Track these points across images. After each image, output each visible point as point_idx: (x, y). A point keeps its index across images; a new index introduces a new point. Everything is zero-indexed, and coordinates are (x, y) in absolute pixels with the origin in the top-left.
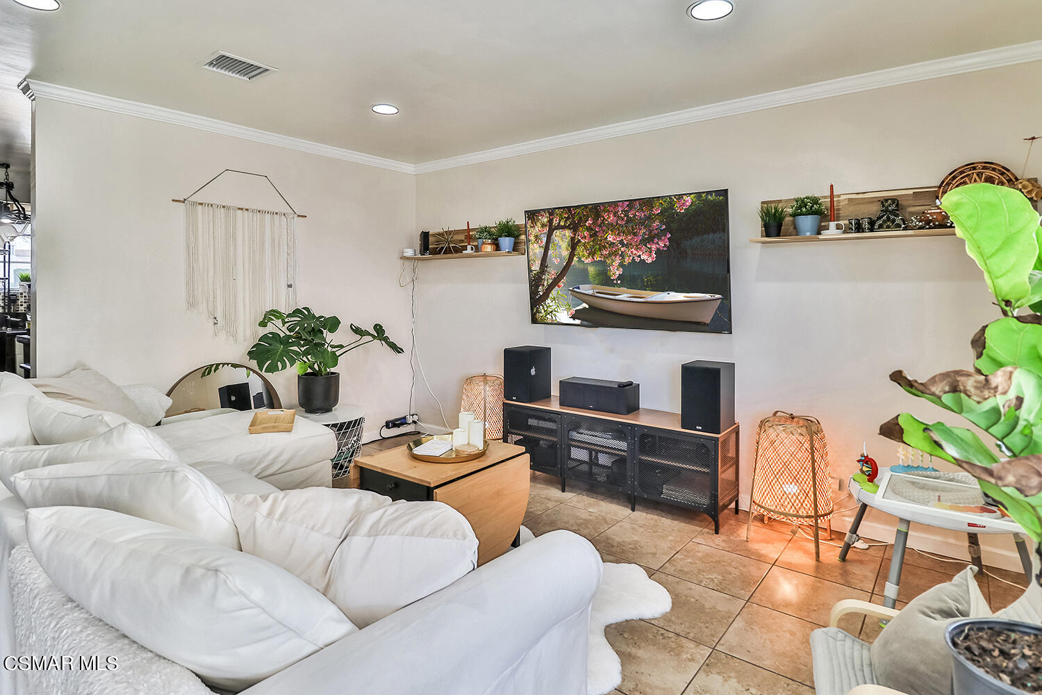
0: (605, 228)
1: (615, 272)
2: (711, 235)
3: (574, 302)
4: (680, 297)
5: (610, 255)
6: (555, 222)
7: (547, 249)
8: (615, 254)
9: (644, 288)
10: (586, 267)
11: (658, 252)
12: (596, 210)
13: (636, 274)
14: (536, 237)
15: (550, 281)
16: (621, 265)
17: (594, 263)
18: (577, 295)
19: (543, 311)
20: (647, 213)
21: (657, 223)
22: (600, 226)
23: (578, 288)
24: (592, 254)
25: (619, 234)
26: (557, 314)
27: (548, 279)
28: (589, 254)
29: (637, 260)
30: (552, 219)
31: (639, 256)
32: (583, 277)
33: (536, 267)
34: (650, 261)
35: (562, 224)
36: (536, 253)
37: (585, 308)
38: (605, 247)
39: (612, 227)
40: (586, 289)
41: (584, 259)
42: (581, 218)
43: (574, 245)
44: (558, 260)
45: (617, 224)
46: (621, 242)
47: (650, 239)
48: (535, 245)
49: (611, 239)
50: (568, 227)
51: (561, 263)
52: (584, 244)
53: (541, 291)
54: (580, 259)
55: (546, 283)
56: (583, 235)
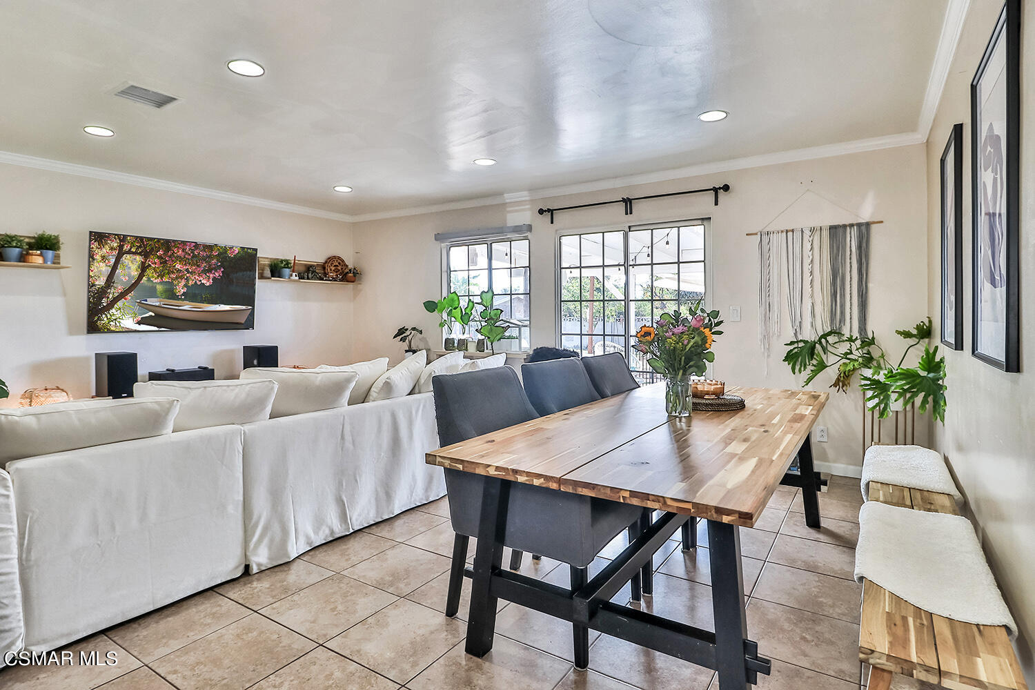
0: (174, 259)
1: (180, 289)
2: (248, 272)
3: (140, 312)
4: (227, 307)
5: (177, 278)
6: (126, 248)
7: (114, 268)
8: (182, 277)
9: (202, 302)
10: (155, 285)
11: (214, 279)
12: (167, 244)
13: (197, 292)
14: (103, 258)
15: (116, 295)
16: (185, 286)
17: (162, 283)
18: (144, 306)
19: (105, 319)
20: (208, 254)
21: (214, 261)
22: (170, 257)
23: (146, 301)
24: (161, 276)
25: (185, 265)
26: (121, 321)
27: (113, 293)
28: (158, 276)
29: (199, 283)
30: (123, 245)
31: (200, 281)
32: (152, 292)
33: (101, 282)
34: (208, 284)
35: (133, 250)
36: (101, 270)
37: (151, 316)
38: (173, 272)
39: (180, 259)
40: (153, 301)
41: (152, 277)
42: (152, 248)
43: (143, 268)
44: (127, 278)
45: (185, 257)
46: (187, 270)
47: (210, 271)
48: (101, 264)
49: (178, 267)
50: (140, 254)
51: (129, 280)
52: (154, 269)
53: (105, 302)
54: (149, 279)
55: (111, 296)
56: (154, 261)
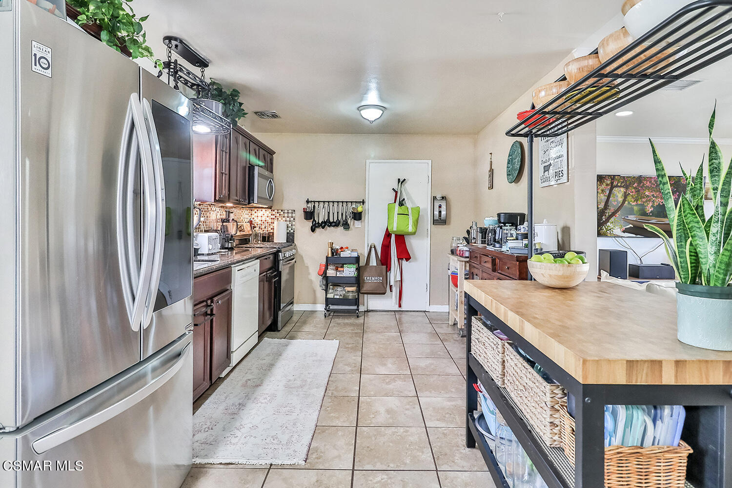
0: (644, 188)
1: (649, 209)
3: (624, 224)
5: (646, 201)
6: (615, 184)
7: (609, 197)
8: (649, 201)
9: (664, 217)
10: (632, 207)
12: (640, 179)
13: (660, 210)
14: (602, 190)
15: (610, 214)
16: (652, 206)
17: (637, 205)
18: (627, 220)
19: (605, 229)
22: (642, 187)
23: (628, 217)
24: (636, 200)
25: (652, 192)
26: (614, 230)
27: (608, 212)
28: (635, 201)
29: (661, 204)
30: (613, 182)
31: (662, 202)
32: (631, 212)
33: (602, 206)
35: (619, 184)
36: (602, 199)
37: (631, 227)
38: (644, 197)
39: (648, 188)
40: (632, 217)
41: (631, 202)
42: (630, 183)
43: (626, 196)
45: (651, 187)
46: (653, 195)
48: (601, 195)
49: (647, 194)
50: (623, 187)
51: (617, 204)
52: (633, 197)
53: (604, 218)
54: (629, 203)
55: (607, 215)
56: (632, 191)
